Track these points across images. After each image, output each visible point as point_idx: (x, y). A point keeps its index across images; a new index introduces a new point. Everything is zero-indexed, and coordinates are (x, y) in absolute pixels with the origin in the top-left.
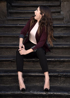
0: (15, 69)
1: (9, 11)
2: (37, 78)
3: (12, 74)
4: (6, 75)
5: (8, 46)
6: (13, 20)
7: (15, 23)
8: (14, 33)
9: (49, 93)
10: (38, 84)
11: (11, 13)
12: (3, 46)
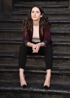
0: (17, 65)
1: (15, 5)
2: (38, 75)
3: (13, 70)
4: (7, 71)
5: (11, 42)
6: (19, 15)
7: (20, 18)
8: (19, 29)
9: (49, 90)
10: (39, 81)
11: (17, 7)
12: (6, 42)
